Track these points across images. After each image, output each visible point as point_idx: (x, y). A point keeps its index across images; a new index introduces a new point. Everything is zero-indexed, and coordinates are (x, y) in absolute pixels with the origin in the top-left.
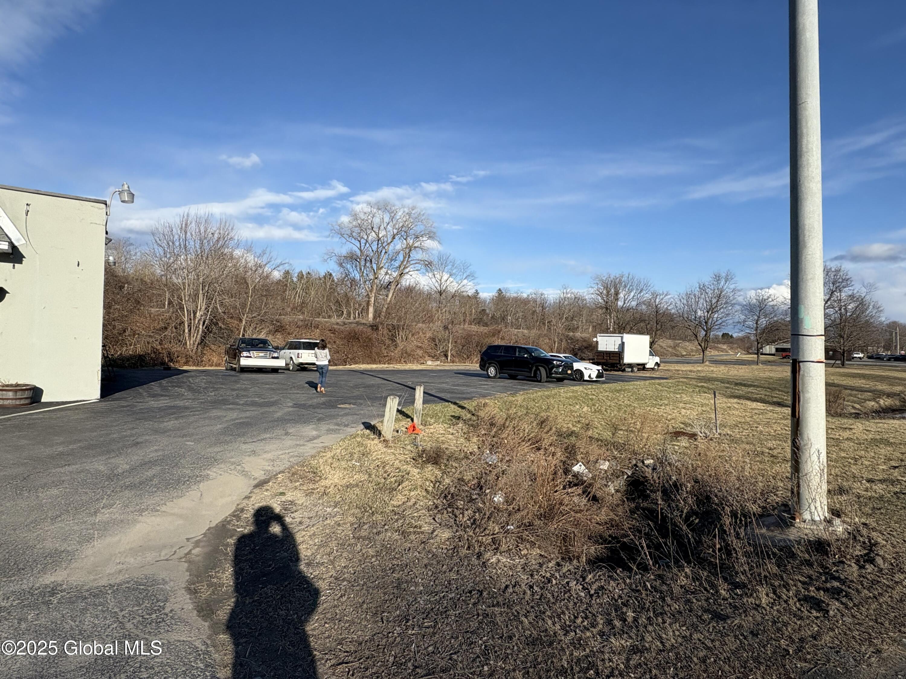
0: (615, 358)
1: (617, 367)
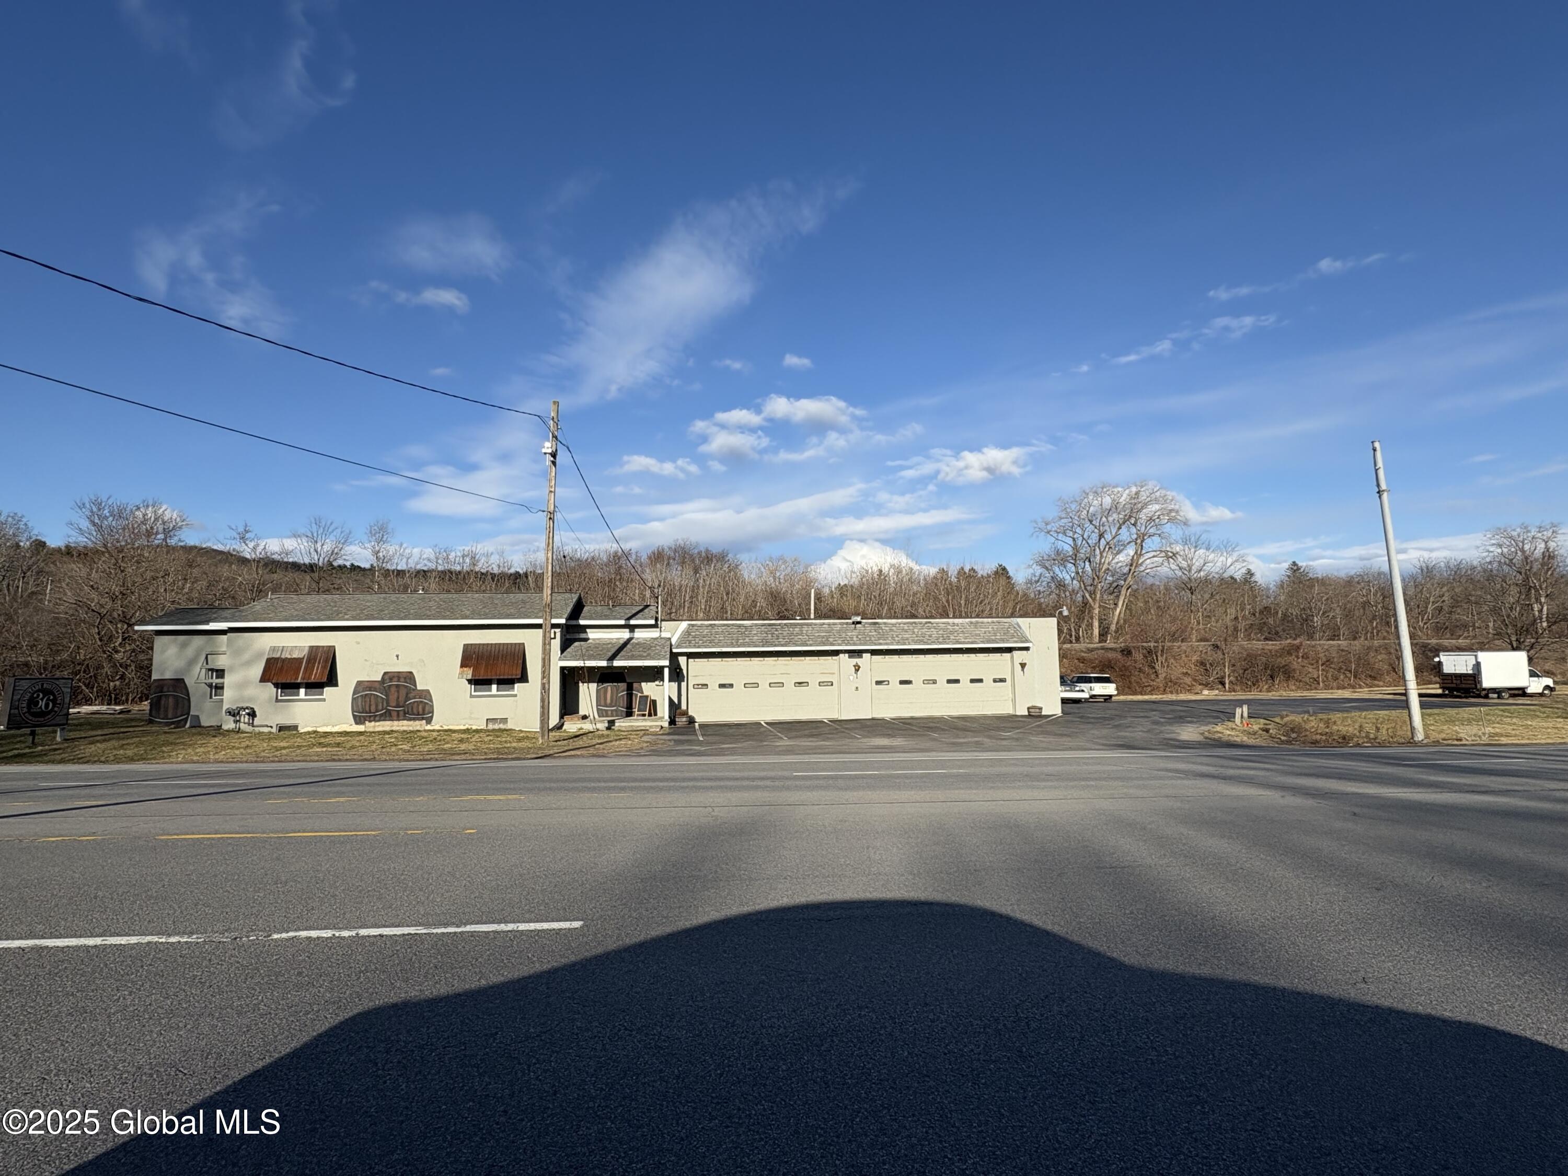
0: (1470, 682)
1: (1473, 692)
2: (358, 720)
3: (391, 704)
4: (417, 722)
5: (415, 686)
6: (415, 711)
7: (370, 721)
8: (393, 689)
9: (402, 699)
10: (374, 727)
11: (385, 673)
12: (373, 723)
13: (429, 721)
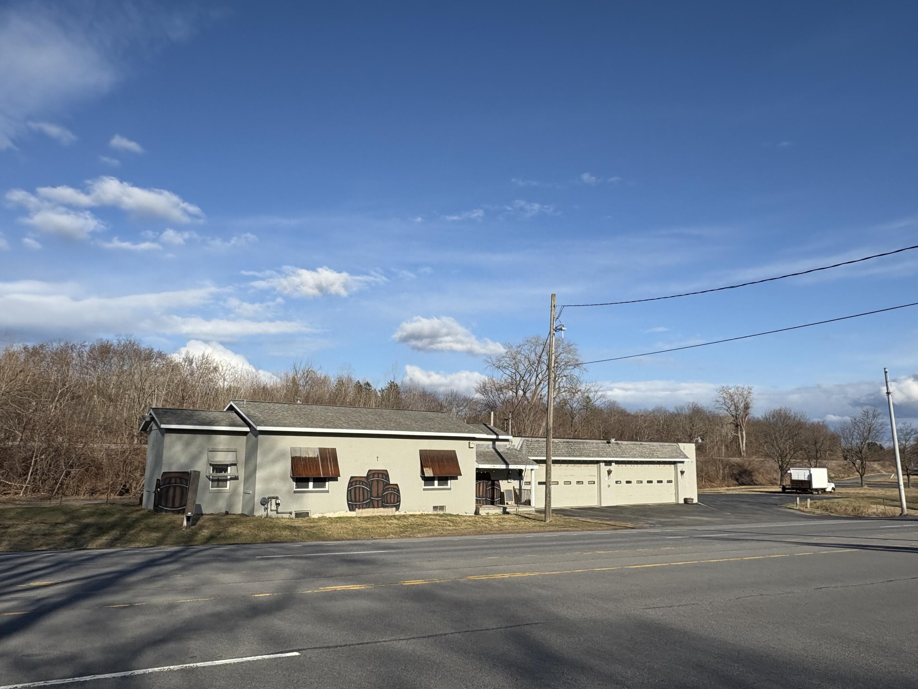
0: (807, 485)
1: (808, 491)
2: (352, 508)
3: (374, 496)
4: (390, 509)
5: (389, 482)
6: (389, 502)
7: (359, 508)
8: (375, 483)
9: (380, 492)
10: (362, 513)
11: (370, 471)
12: (361, 510)
13: (398, 508)
